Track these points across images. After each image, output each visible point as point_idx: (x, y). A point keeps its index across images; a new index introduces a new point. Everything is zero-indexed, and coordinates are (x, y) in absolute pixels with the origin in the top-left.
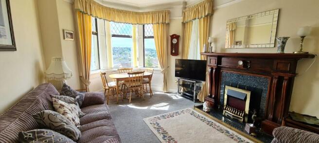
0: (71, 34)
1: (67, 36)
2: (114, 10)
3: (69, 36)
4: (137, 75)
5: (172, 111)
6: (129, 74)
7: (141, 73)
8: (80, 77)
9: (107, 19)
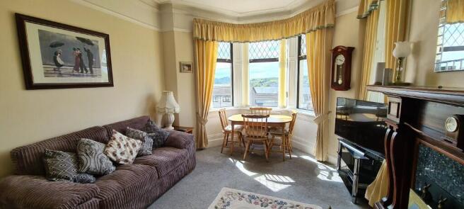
0: (189, 66)
1: (184, 69)
2: (248, 26)
3: (186, 68)
4: (255, 120)
5: (280, 197)
6: (243, 116)
7: (262, 117)
8: (197, 113)
9: (239, 40)
